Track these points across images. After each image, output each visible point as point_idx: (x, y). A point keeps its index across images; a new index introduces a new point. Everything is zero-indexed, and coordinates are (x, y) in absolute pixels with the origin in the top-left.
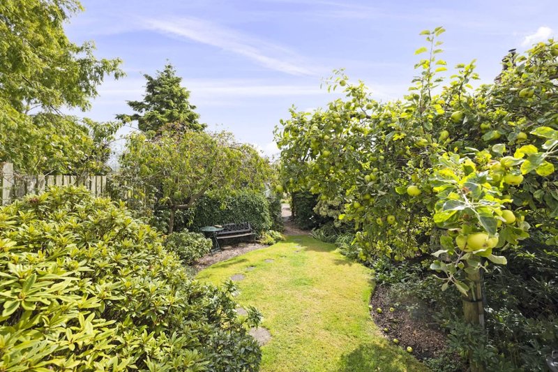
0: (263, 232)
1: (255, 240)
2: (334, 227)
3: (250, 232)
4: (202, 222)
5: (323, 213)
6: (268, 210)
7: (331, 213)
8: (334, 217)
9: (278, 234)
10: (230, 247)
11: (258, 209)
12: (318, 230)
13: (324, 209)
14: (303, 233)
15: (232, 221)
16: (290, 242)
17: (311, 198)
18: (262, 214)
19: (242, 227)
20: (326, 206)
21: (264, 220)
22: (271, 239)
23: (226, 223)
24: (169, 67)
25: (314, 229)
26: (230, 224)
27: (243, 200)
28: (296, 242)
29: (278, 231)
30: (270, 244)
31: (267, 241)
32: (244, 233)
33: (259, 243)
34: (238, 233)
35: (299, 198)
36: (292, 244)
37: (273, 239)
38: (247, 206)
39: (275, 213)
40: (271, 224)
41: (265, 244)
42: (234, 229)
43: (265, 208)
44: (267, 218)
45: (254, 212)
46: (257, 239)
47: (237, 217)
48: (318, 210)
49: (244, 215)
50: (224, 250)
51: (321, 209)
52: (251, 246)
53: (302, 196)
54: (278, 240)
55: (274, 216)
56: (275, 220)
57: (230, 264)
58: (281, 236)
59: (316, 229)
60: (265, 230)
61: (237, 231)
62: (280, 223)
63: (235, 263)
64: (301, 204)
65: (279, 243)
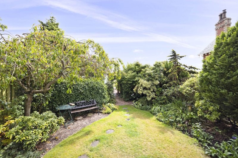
0: (104, 105)
1: (99, 111)
2: (147, 100)
3: (95, 106)
4: (61, 101)
5: (140, 92)
6: (106, 91)
7: (145, 92)
8: (147, 94)
9: (113, 106)
10: (81, 118)
11: (100, 91)
12: (137, 102)
13: (141, 90)
14: (127, 103)
15: (83, 99)
16: (121, 111)
17: (131, 83)
18: (103, 94)
19: (90, 103)
20: (142, 88)
21: (104, 97)
22: (109, 110)
23: (79, 101)
24: (53, 17)
25: (134, 101)
26: (82, 101)
27: (91, 85)
28: (125, 110)
29: (113, 103)
30: (109, 113)
31: (106, 112)
32: (92, 106)
33: (101, 113)
34: (87, 107)
35: (124, 84)
36: (122, 112)
37: (110, 109)
38: (93, 89)
39: (111, 92)
40: (108, 99)
41: (105, 113)
42: (84, 105)
43: (105, 90)
44: (106, 96)
45: (98, 93)
46: (100, 110)
47: (87, 97)
48: (137, 90)
49: (91, 95)
50: (77, 120)
51: (138, 90)
52: (96, 116)
53: (126, 82)
54: (113, 109)
55: (109, 94)
56: (111, 97)
57: (78, 138)
58: (115, 107)
59: (135, 102)
60: (105, 104)
61: (87, 106)
62: (113, 98)
63: (82, 137)
64: (125, 87)
65: (114, 112)
